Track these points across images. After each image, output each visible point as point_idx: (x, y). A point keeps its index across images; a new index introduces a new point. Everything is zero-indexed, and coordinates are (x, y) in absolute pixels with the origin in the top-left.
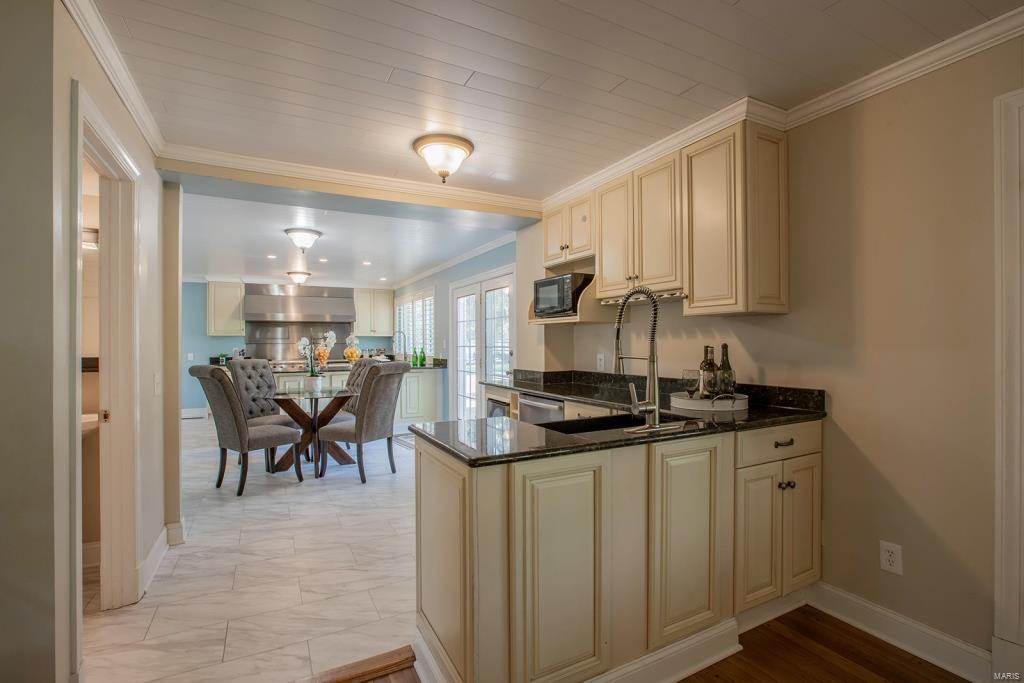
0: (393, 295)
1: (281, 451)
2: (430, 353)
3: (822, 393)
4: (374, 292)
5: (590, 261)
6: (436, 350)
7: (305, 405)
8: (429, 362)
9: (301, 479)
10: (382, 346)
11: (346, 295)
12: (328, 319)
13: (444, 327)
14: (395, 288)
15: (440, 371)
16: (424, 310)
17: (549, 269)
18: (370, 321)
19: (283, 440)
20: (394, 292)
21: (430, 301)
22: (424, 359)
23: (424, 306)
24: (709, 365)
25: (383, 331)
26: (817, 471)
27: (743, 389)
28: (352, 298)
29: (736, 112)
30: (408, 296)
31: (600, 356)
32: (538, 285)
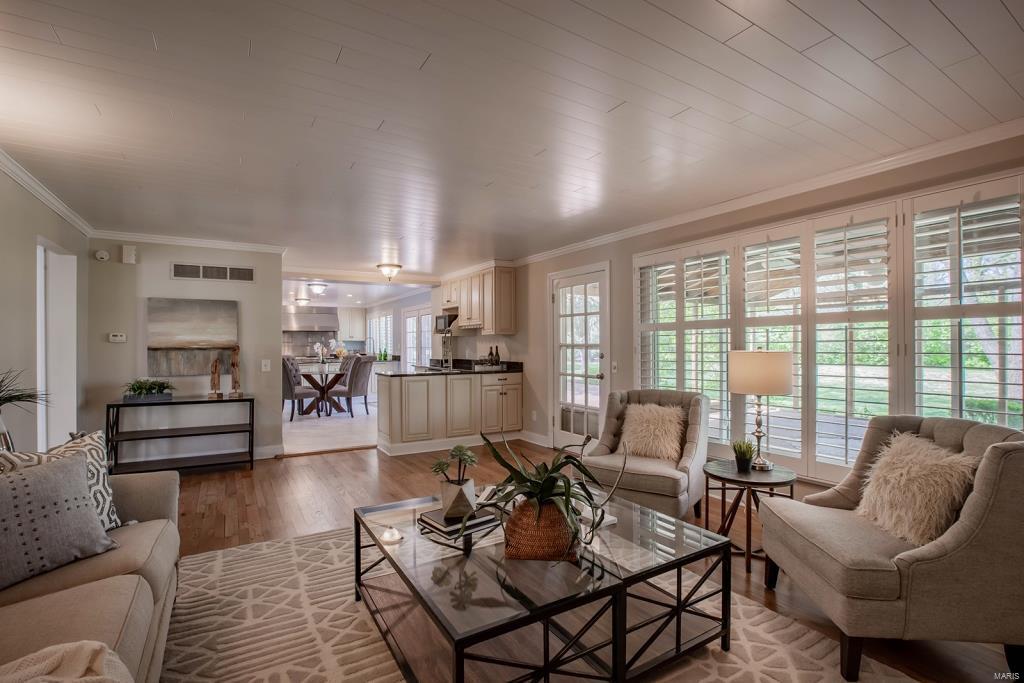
0: (365, 312)
1: (307, 402)
2: (390, 352)
3: (522, 363)
4: (353, 310)
5: (457, 308)
6: (394, 350)
7: (317, 378)
8: (389, 358)
9: (319, 416)
10: (357, 348)
11: (331, 312)
12: (316, 329)
13: (398, 336)
14: (367, 306)
15: (396, 362)
16: (386, 324)
17: (444, 310)
18: (349, 330)
19: (308, 395)
20: (366, 309)
21: (390, 318)
22: (386, 356)
23: (386, 321)
24: (491, 354)
25: (359, 337)
26: (520, 391)
27: (503, 363)
28: (336, 314)
29: (492, 264)
30: (376, 314)
31: (467, 352)
32: (437, 318)
